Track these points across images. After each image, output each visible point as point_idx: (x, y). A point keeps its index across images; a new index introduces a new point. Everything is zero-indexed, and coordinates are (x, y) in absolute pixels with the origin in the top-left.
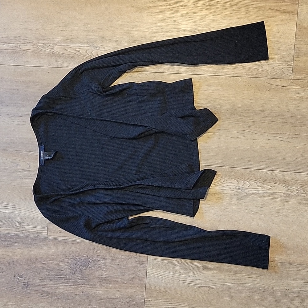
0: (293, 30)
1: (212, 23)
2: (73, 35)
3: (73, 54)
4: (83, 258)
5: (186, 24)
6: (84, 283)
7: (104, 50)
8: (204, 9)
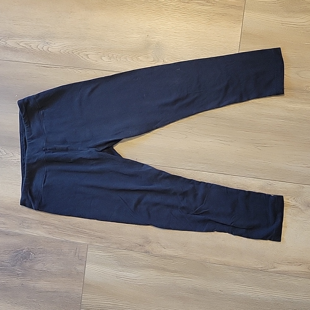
0: (238, 35)
1: (160, 25)
2: (25, 29)
3: (25, 48)
4: (24, 250)
5: (136, 24)
6: (23, 275)
7: (55, 45)
8: (153, 10)
